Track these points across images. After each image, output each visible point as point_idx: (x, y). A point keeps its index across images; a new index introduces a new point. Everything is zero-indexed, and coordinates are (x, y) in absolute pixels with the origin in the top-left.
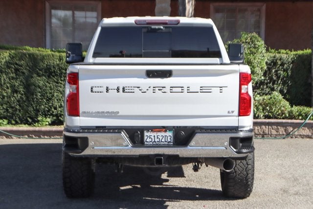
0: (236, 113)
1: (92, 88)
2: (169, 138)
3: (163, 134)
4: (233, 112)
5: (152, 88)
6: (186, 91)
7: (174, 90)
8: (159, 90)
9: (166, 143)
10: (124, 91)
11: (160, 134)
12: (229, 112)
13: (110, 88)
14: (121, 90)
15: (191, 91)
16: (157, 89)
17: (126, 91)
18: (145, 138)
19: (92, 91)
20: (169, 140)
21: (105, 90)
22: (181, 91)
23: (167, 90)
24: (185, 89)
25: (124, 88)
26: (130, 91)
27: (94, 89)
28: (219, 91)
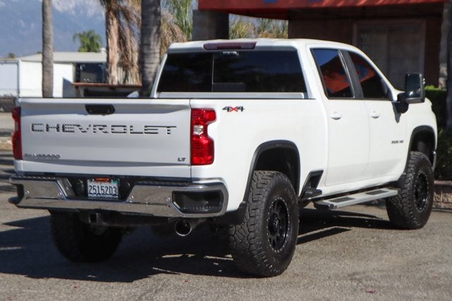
0: (188, 161)
1: (33, 126)
2: (114, 190)
3: (108, 184)
4: (184, 159)
5: (92, 127)
6: (129, 131)
7: (116, 129)
8: (100, 129)
9: (111, 196)
10: (63, 130)
11: (104, 184)
12: (179, 160)
13: (50, 126)
14: (61, 129)
15: (134, 131)
16: (97, 128)
17: (66, 129)
18: (89, 188)
19: (33, 130)
20: (114, 193)
21: (45, 129)
22: (123, 131)
23: (109, 129)
24: (128, 128)
25: (63, 127)
26: (70, 130)
27: (36, 127)
28: (167, 132)
